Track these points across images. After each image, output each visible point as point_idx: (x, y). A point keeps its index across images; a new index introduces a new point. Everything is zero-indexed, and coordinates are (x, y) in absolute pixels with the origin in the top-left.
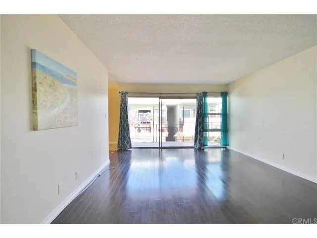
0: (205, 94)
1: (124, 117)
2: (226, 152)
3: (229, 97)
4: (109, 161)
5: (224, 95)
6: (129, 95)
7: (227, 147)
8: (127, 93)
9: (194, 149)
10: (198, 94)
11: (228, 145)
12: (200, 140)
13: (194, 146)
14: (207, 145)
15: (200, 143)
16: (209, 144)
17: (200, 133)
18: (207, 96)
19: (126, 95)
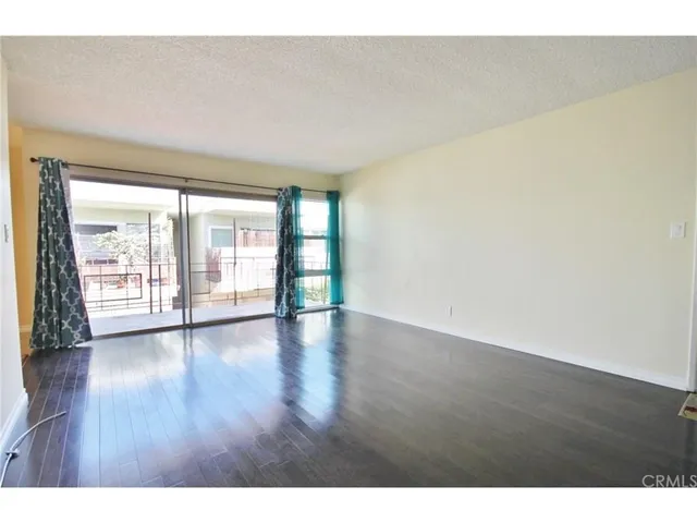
0: (295, 193)
1: (56, 242)
2: (339, 317)
3: (343, 204)
4: (26, 395)
5: (334, 197)
6: (73, 171)
7: (340, 306)
8: (65, 165)
9: (274, 319)
10: (280, 189)
11: (343, 302)
12: (289, 296)
13: (273, 311)
14: (303, 307)
15: (288, 304)
16: (308, 304)
17: (288, 282)
18: (301, 196)
19: (63, 171)
